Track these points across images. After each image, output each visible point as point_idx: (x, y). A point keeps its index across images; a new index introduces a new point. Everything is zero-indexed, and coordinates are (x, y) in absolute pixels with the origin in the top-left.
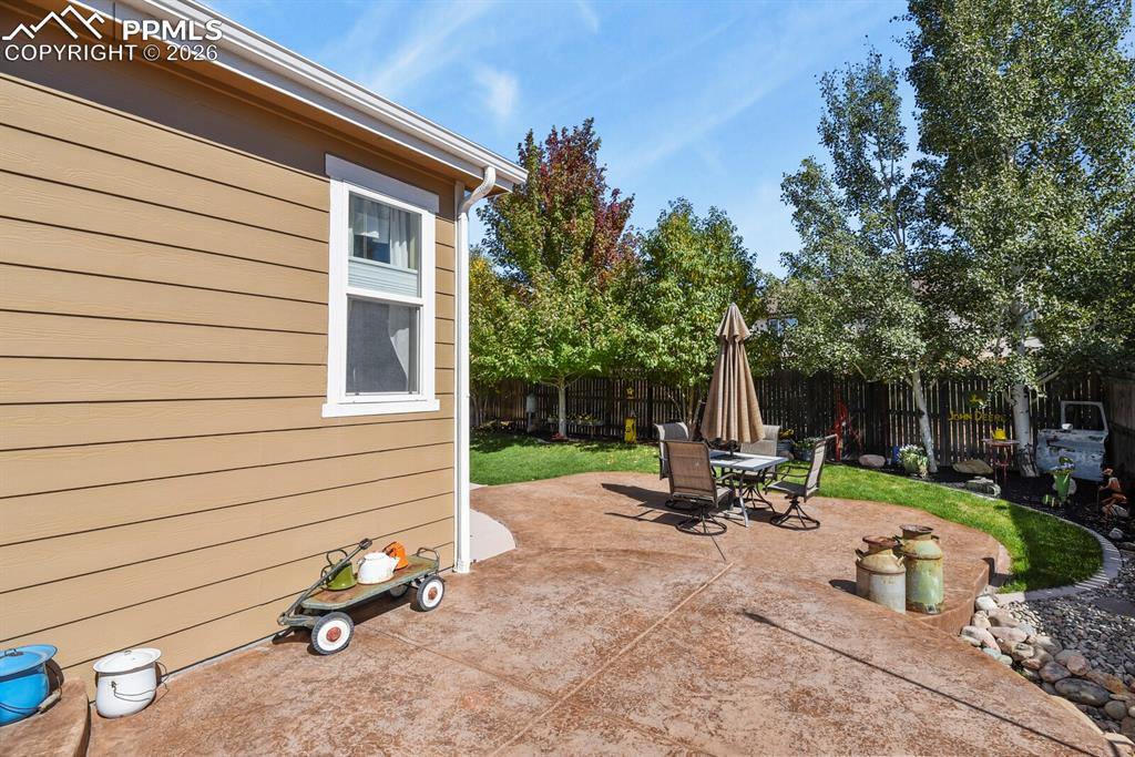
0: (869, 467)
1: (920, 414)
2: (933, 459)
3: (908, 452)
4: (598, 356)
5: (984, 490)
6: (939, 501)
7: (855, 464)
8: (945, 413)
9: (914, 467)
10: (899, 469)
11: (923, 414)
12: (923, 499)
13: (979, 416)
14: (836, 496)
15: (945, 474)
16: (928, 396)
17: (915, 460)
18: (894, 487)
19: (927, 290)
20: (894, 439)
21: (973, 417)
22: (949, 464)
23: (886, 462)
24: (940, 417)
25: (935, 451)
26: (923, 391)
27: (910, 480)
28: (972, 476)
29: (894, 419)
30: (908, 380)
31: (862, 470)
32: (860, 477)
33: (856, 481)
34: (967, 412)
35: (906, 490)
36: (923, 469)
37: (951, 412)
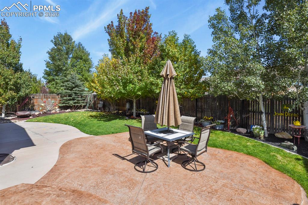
0: (240, 133)
1: (262, 113)
2: (266, 132)
3: (256, 128)
4: (140, 89)
5: (289, 148)
6: (268, 153)
7: (234, 131)
8: (272, 113)
9: (258, 135)
10: (251, 135)
11: (263, 113)
12: (261, 151)
13: (287, 114)
14: (222, 148)
15: (271, 138)
16: (266, 106)
17: (259, 132)
18: (248, 144)
19: (267, 63)
20: (251, 122)
21: (284, 115)
22: (273, 133)
23: (247, 131)
24: (270, 114)
25: (267, 128)
26: (264, 104)
27: (256, 141)
28: (283, 140)
29: (251, 115)
30: (257, 99)
31: (236, 135)
32: (235, 138)
33: (233, 140)
34: (282, 112)
35: (253, 146)
36: (262, 135)
37: (275, 112)
